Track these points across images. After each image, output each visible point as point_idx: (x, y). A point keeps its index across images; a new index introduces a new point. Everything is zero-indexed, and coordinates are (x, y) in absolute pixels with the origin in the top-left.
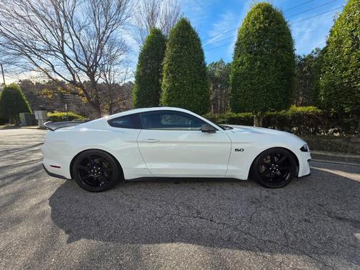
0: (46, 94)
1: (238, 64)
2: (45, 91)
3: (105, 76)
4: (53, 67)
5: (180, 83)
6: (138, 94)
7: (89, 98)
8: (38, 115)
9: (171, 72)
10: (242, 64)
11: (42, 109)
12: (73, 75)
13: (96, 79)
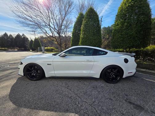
0: (45, 41)
1: (115, 25)
2: (44, 40)
3: (65, 33)
4: (46, 31)
5: (87, 35)
6: (73, 40)
7: (58, 42)
8: (43, 48)
9: (84, 31)
10: (118, 25)
11: (44, 46)
12: (53, 34)
13: (61, 35)
